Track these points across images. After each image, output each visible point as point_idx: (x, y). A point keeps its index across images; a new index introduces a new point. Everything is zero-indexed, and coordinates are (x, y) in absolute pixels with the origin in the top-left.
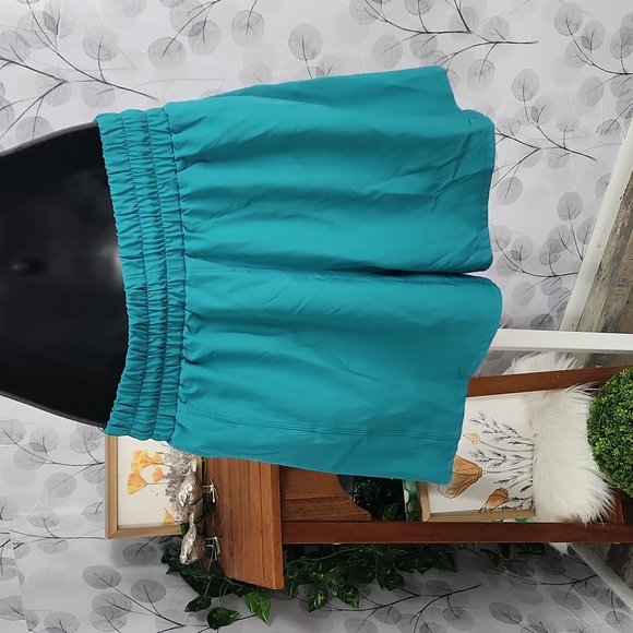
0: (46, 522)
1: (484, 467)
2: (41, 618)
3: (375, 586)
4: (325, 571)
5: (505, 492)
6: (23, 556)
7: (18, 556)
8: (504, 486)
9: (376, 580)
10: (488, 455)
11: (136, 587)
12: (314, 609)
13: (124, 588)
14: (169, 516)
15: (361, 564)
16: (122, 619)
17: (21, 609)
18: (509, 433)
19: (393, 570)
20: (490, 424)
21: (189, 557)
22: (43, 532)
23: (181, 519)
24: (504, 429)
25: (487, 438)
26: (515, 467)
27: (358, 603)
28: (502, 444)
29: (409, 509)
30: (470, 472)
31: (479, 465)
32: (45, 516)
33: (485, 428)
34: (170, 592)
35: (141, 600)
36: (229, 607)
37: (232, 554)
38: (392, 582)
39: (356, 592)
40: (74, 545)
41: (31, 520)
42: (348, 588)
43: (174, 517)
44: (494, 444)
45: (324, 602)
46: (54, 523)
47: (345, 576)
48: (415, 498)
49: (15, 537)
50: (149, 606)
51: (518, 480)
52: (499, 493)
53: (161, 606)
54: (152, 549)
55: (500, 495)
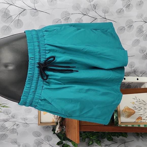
0: (25, 119)
1: (136, 111)
2: (21, 144)
3: (106, 140)
4: (92, 136)
5: (141, 117)
6: (18, 128)
7: (17, 128)
8: (141, 116)
9: (106, 138)
10: (137, 108)
11: (45, 137)
12: (89, 145)
13: (42, 137)
14: (54, 120)
15: (102, 134)
16: (41, 145)
17: (17, 142)
18: (143, 102)
19: (110, 136)
20: (138, 100)
21: (57, 132)
22: (24, 122)
23: (56, 121)
24: (142, 101)
25: (137, 103)
26: (144, 111)
27: (101, 145)
28: (141, 105)
29: (115, 120)
30: (132, 112)
31: (135, 110)
32: (25, 118)
33: (137, 101)
34: (53, 139)
35: (46, 141)
36: (68, 144)
37: (68, 132)
38: (110, 139)
39: (100, 141)
40: (31, 126)
41: (21, 118)
42: (98, 140)
43: (55, 120)
44: (139, 105)
45: (92, 144)
46: (26, 120)
47: (98, 137)
48: (117, 118)
49: (17, 123)
50: (48, 142)
51: (145, 114)
52: (139, 118)
53: (51, 143)
54: (50, 127)
55: (140, 118)
